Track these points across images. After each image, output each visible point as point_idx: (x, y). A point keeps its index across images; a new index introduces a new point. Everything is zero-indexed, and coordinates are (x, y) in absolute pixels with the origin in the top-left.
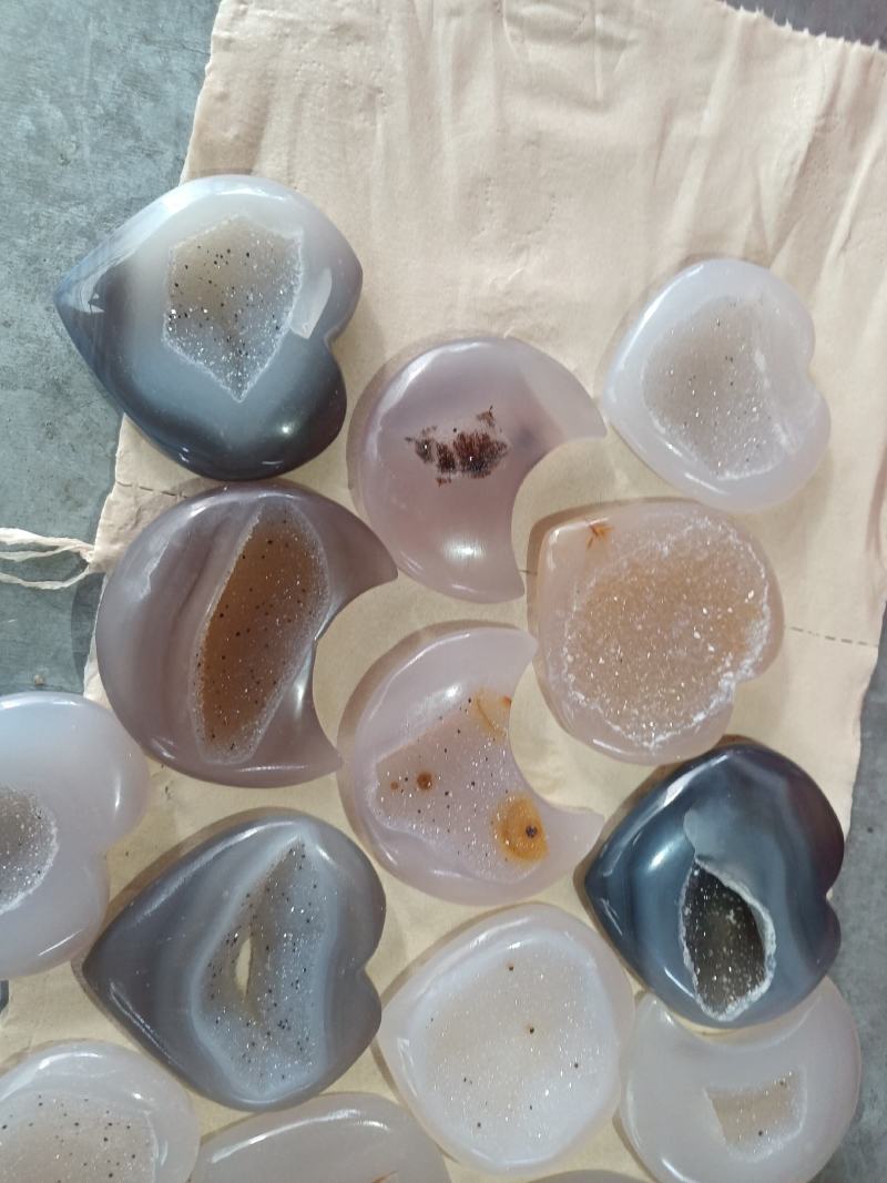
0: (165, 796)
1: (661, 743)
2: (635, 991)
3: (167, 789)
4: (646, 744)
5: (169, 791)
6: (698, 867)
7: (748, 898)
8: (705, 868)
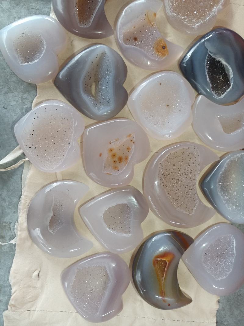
5: (72, 43)
6: (209, 55)
7: (224, 63)
8: (211, 55)
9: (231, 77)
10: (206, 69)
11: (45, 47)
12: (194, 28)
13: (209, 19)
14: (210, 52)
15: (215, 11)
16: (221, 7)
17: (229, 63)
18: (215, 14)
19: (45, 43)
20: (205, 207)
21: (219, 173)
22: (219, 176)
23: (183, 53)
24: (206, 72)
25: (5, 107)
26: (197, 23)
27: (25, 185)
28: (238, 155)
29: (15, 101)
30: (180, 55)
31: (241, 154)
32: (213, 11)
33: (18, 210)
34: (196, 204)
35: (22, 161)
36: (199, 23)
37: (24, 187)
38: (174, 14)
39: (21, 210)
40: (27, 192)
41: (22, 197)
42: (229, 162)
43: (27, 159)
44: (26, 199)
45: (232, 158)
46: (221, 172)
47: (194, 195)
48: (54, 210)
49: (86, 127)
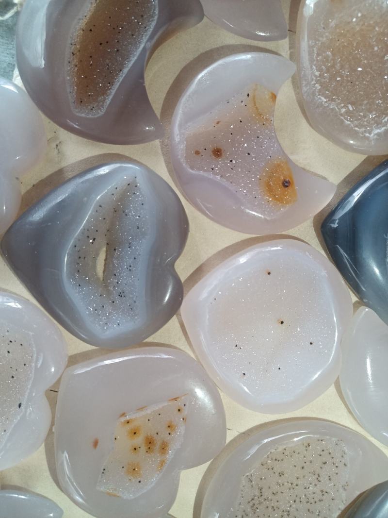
0: (56, 151)
1: (378, 134)
2: (353, 301)
3: (57, 146)
4: (367, 135)
5: (58, 147)
12: (368, 138)
23: (335, 195)
26: (379, 124)
30: (326, 200)
36: (383, 129)
38: (323, 98)
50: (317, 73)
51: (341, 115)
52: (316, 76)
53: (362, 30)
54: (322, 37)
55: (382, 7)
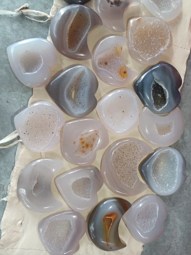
0: (61, 62)
3: (61, 60)
6: (155, 81)
7: (164, 87)
8: (156, 81)
9: (167, 97)
10: (151, 91)
11: (43, 63)
12: (146, 60)
13: (157, 56)
14: (155, 79)
15: (162, 50)
16: (166, 48)
17: (167, 88)
18: (162, 52)
19: (42, 60)
20: (141, 183)
21: (153, 161)
22: (153, 163)
23: (138, 77)
24: (151, 93)
25: (8, 102)
26: (149, 56)
27: (18, 159)
28: (166, 150)
29: (15, 97)
30: (135, 78)
31: (168, 149)
32: (160, 51)
33: (11, 177)
34: (136, 181)
35: (17, 142)
36: (150, 58)
37: (16, 161)
38: (135, 49)
39: (13, 177)
40: (19, 164)
41: (15, 167)
42: (160, 154)
43: (21, 140)
44: (18, 169)
45: (162, 152)
46: (154, 161)
47: (135, 175)
48: (37, 179)
49: (66, 122)
50: (133, 42)
51: (140, 54)
52: (133, 43)
53: (145, 30)
54: (135, 32)
55: (150, 24)
